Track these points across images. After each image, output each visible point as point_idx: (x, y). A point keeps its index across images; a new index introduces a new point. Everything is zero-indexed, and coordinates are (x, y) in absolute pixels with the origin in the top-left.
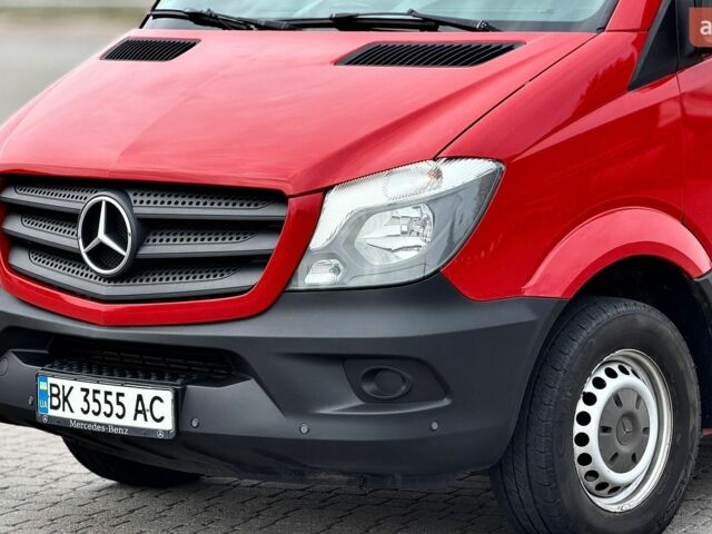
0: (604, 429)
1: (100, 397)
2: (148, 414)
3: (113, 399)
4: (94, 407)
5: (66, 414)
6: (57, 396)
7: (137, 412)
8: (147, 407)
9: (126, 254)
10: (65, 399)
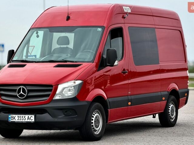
0: (95, 121)
1: (21, 117)
2: (30, 119)
3: (23, 117)
4: (20, 119)
5: (15, 120)
6: (13, 118)
7: (28, 119)
8: (30, 118)
9: (26, 95)
10: (14, 118)
